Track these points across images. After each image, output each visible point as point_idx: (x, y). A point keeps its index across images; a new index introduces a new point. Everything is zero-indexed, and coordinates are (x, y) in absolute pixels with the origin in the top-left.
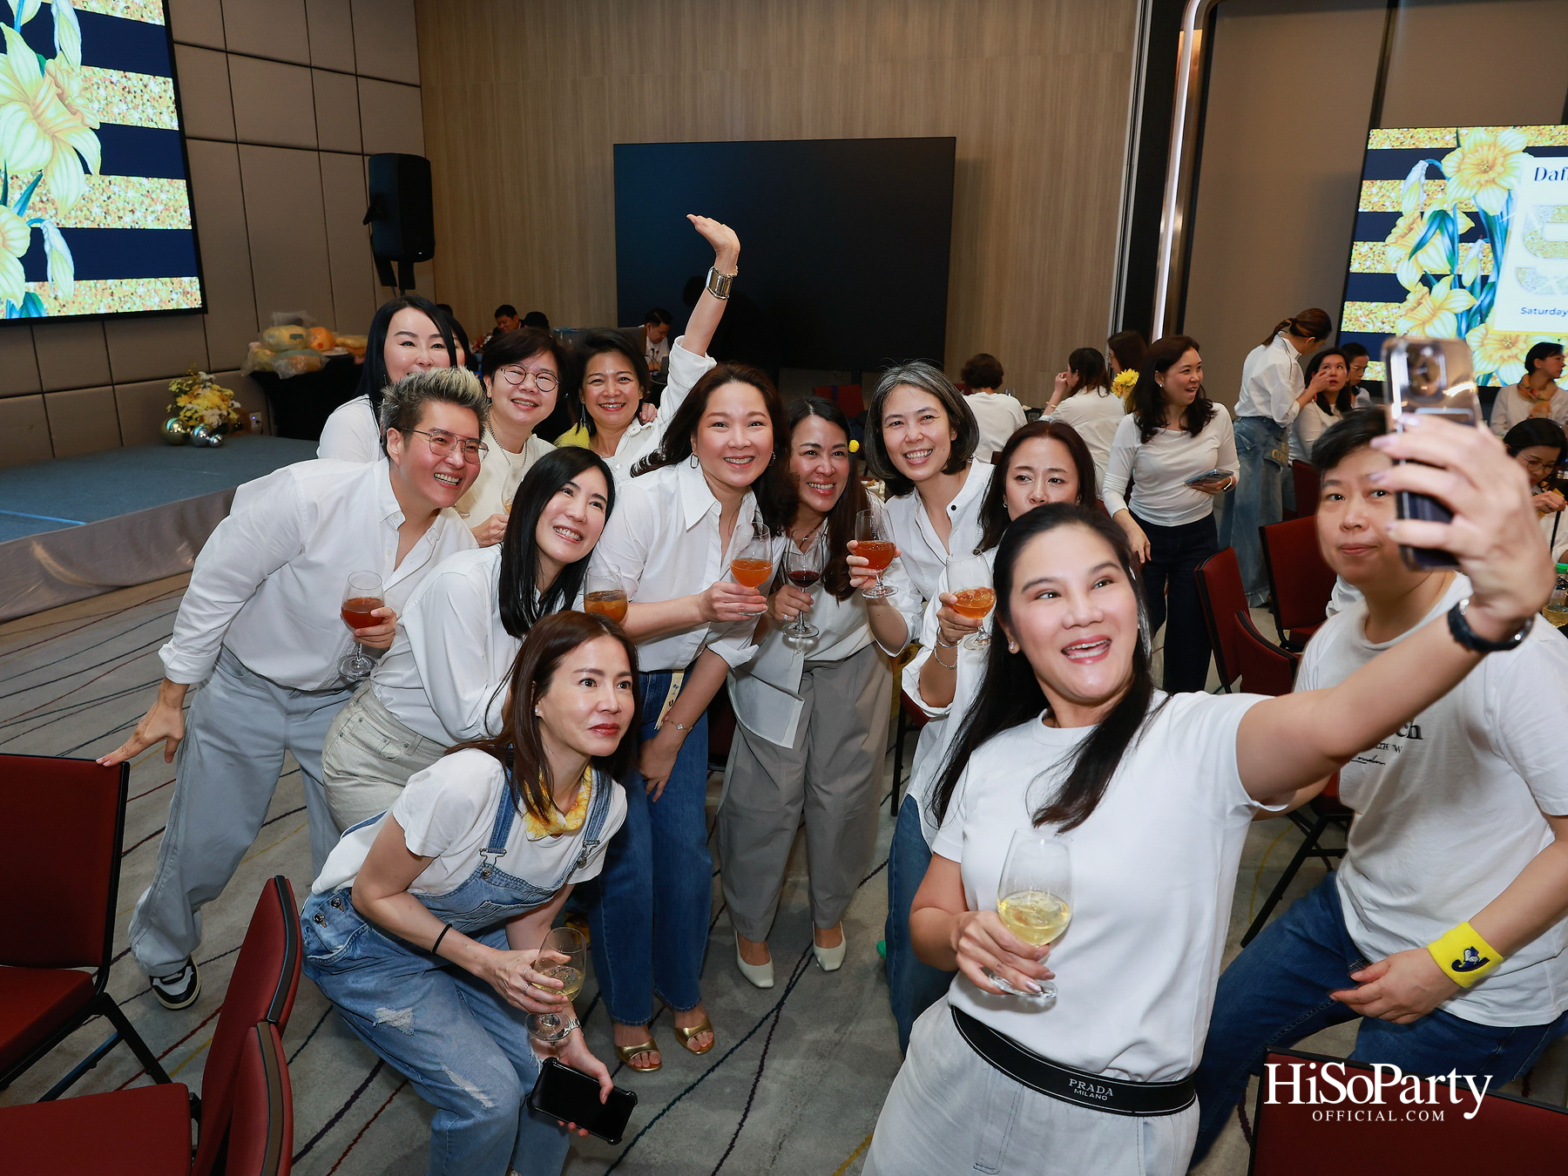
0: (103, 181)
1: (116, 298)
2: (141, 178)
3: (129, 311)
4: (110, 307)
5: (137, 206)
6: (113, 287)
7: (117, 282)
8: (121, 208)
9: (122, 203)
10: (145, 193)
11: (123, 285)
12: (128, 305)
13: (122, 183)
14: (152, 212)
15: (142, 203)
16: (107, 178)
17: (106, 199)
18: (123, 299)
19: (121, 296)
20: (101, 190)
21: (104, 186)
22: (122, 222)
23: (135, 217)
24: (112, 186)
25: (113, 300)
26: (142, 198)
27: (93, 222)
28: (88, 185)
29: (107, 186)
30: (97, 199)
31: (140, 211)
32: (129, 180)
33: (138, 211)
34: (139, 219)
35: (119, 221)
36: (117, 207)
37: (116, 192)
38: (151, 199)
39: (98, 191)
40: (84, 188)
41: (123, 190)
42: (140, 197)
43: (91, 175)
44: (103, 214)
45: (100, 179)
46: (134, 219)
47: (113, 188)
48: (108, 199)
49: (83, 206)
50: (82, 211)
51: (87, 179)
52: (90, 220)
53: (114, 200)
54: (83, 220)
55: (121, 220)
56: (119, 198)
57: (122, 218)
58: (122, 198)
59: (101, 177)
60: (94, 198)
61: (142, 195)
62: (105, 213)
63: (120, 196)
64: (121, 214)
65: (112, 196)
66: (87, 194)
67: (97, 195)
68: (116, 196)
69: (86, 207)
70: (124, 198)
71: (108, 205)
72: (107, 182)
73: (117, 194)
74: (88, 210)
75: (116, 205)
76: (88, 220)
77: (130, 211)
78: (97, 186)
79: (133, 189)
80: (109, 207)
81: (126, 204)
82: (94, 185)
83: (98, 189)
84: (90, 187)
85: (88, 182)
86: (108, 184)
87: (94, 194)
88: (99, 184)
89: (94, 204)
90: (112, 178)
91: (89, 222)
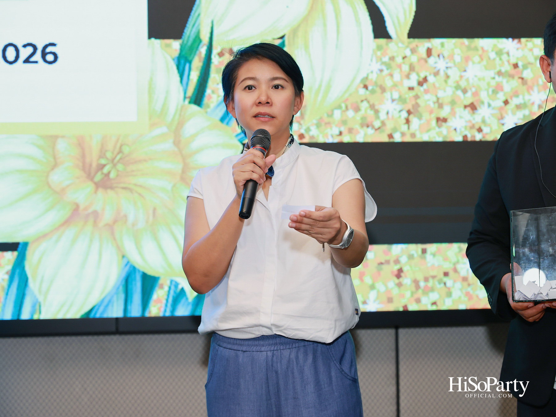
0: (413, 51)
1: (407, 281)
2: (504, 40)
3: (434, 308)
4: (390, 300)
5: (483, 96)
6: (404, 259)
7: (415, 249)
8: (446, 100)
9: (450, 91)
10: (506, 68)
11: (428, 256)
12: (434, 296)
13: (457, 51)
14: (518, 107)
15: (499, 88)
16: (423, 44)
17: (414, 84)
18: (422, 284)
19: (420, 277)
20: (406, 68)
22: (444, 130)
23: (477, 118)
24: (431, 60)
25: (399, 285)
26: (498, 79)
27: (378, 131)
28: (379, 59)
29: (420, 60)
30: (395, 86)
31: (489, 105)
32: (473, 45)
33: (486, 105)
34: (484, 121)
35: (439, 127)
36: (438, 99)
37: (438, 71)
38: (520, 80)
39: (398, 70)
40: (370, 65)
41: (455, 66)
42: (494, 78)
43: (389, 40)
44: (404, 114)
45: (407, 47)
46: (474, 122)
47: (436, 63)
48: (420, 84)
49: (362, 101)
50: (357, 109)
51: (379, 48)
52: (373, 127)
53: (434, 85)
54: (357, 127)
55: (444, 124)
56: (446, 82)
57: (445, 120)
58: (451, 82)
59: (409, 43)
60: (388, 83)
61: (500, 73)
62: (409, 112)
63: (448, 77)
64: (443, 114)
65: (429, 78)
66: (373, 77)
67: (397, 77)
68: (438, 77)
69: (368, 102)
70: (457, 82)
71: (417, 97)
72: (422, 51)
73: (442, 73)
74: (372, 107)
75: (436, 96)
76: (368, 126)
77: (465, 107)
78: (399, 60)
79: (479, 63)
80: (419, 101)
81: (459, 93)
82: (392, 59)
83: (400, 66)
84: (383, 63)
85: (379, 53)
86: (424, 55)
87: (391, 75)
88: (404, 56)
89: (387, 95)
90: (436, 43)
91: (370, 131)
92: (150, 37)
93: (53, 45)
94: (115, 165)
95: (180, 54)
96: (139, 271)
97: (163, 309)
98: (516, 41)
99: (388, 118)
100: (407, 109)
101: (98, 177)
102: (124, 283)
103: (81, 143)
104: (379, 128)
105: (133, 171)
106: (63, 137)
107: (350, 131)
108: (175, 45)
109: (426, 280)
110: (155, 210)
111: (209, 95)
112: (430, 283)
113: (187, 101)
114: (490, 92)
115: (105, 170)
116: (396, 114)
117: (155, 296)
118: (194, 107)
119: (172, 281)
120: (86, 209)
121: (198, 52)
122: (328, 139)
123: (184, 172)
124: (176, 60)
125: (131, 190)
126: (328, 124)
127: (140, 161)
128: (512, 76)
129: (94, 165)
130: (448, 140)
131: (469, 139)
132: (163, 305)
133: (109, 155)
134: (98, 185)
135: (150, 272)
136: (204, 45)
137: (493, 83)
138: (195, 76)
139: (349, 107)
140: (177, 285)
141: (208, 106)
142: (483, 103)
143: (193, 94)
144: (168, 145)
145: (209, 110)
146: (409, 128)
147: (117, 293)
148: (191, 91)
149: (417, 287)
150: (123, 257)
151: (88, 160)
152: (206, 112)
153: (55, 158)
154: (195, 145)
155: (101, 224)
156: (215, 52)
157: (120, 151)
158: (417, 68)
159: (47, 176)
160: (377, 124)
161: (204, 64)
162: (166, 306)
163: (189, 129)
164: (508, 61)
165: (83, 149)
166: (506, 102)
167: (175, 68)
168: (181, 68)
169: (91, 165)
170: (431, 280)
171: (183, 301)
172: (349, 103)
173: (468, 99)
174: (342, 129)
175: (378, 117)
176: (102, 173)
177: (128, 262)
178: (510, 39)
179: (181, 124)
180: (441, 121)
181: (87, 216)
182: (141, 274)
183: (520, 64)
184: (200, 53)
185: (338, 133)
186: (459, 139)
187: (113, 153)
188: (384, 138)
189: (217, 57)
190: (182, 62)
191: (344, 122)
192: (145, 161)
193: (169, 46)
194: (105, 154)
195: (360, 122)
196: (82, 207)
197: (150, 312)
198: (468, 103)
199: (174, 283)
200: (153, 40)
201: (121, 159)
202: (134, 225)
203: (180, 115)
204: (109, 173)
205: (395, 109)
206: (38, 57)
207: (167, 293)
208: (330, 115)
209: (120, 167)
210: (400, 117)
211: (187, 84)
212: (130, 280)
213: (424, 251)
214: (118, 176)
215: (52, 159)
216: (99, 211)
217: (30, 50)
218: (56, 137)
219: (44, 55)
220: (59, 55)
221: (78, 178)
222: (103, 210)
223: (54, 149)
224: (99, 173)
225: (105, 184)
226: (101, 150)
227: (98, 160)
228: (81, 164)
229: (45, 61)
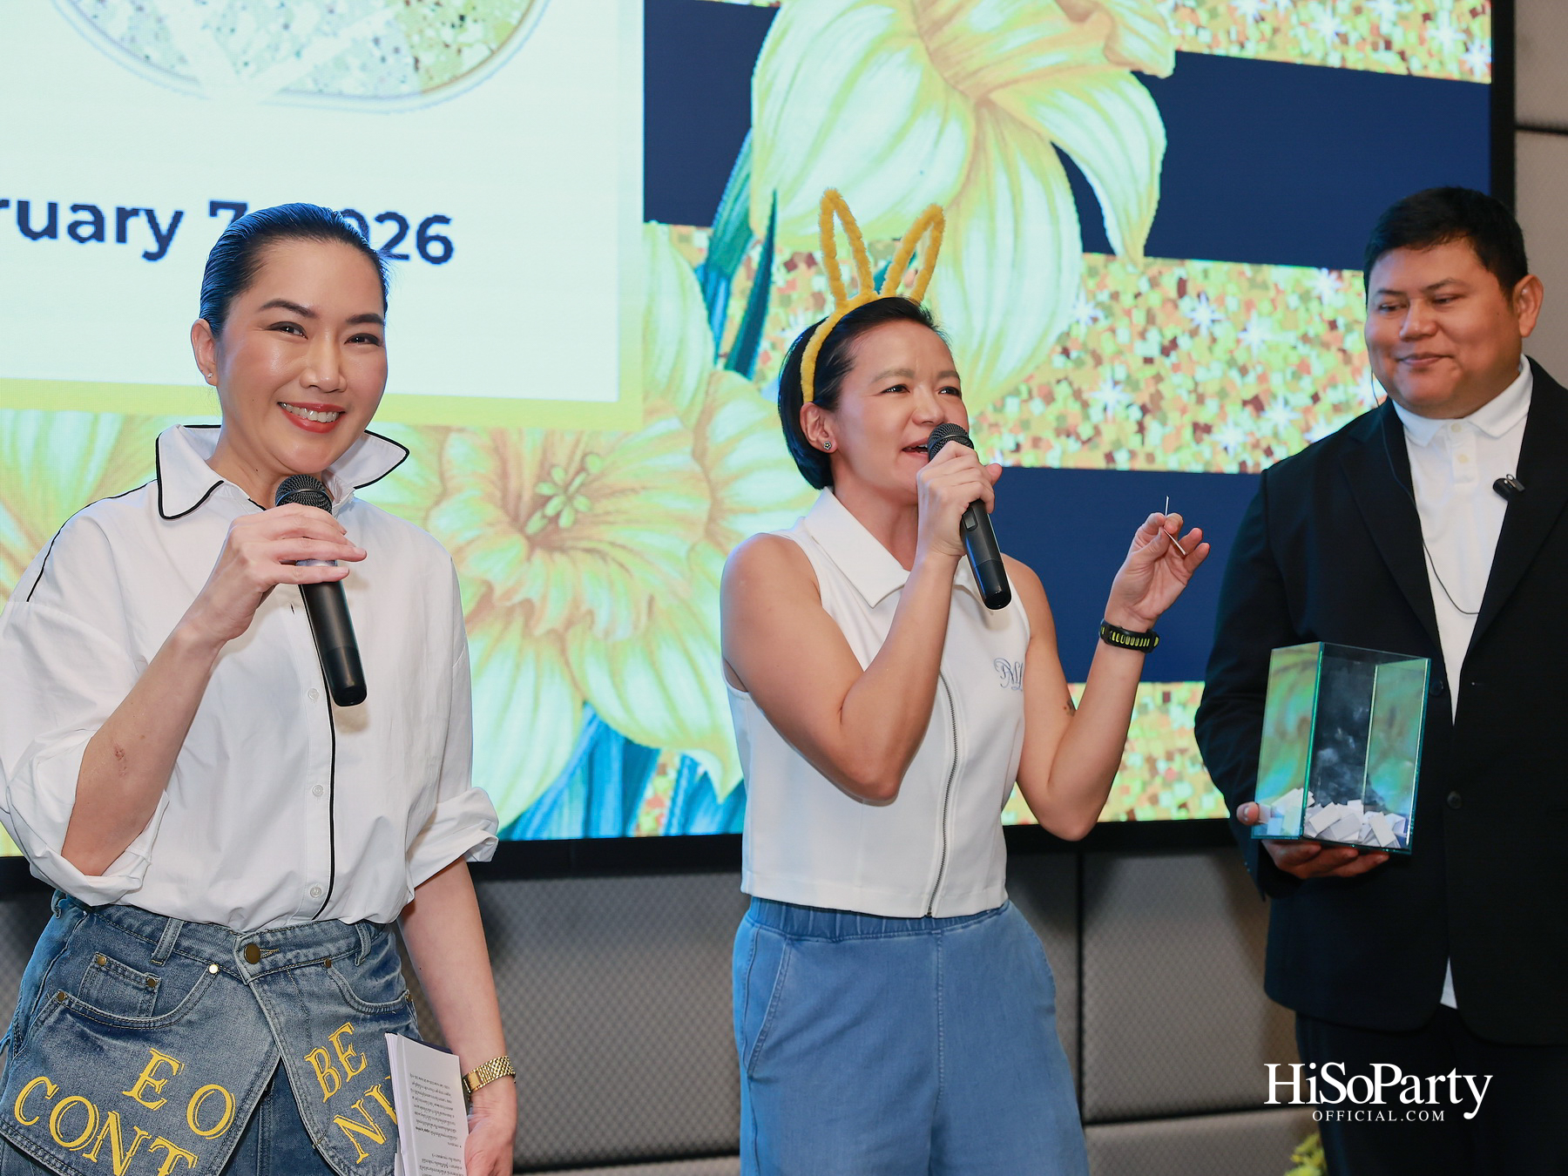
0: (1154, 283)
2: (1313, 271)
3: (1182, 815)
5: (1277, 383)
8: (1210, 387)
9: (1217, 369)
10: (1318, 329)
11: (1174, 707)
13: (1232, 288)
15: (1303, 368)
16: (1172, 270)
17: (1154, 352)
18: (1162, 766)
19: (1158, 751)
20: (1139, 318)
21: (1154, 299)
22: (1206, 449)
24: (1186, 304)
26: (1304, 349)
27: (1087, 446)
28: (1091, 295)
29: (1166, 301)
30: (1119, 354)
31: (1286, 403)
32: (1259, 278)
33: (1281, 401)
34: (1276, 435)
35: (1198, 441)
36: (1196, 384)
37: (1198, 327)
38: (1340, 355)
39: (1126, 320)
40: (1074, 307)
41: (1228, 319)
42: (1295, 347)
43: (1111, 257)
44: (1136, 413)
45: (1143, 273)
46: (1258, 435)
47: (1193, 310)
48: (1166, 351)
49: (1059, 382)
50: (1049, 398)
51: (1092, 272)
52: (1078, 437)
53: (1189, 355)
54: (1048, 435)
55: (1205, 436)
56: (1210, 349)
57: (1207, 429)
58: (1220, 350)
59: (1147, 266)
60: (1107, 347)
61: (1305, 339)
62: (1144, 410)
63: (1214, 340)
64: (1206, 415)
65: (1180, 341)
66: (1080, 332)
67: (1123, 335)
68: (1197, 340)
69: (1071, 384)
70: (1231, 352)
71: (1158, 378)
72: (1169, 285)
73: (1204, 331)
74: (1077, 394)
75: (1193, 378)
76: (1068, 436)
77: (1245, 403)
78: (1127, 300)
79: (1270, 314)
80: (1162, 387)
81: (1234, 374)
82: (1115, 296)
83: (1128, 313)
84: (1099, 305)
85: (1091, 283)
86: (1173, 293)
87: (1113, 330)
88: (1136, 291)
89: (1105, 371)
90: (1194, 269)
91: (1072, 445)
92: (647, 219)
93: (443, 220)
94: (570, 499)
95: (708, 259)
96: (617, 734)
97: (664, 821)
98: (1334, 275)
99: (1106, 420)
100: (1140, 402)
101: (535, 524)
102: (585, 759)
103: (499, 447)
104: (1089, 440)
105: (608, 513)
106: (461, 430)
107: (1036, 442)
108: (700, 238)
109: (1170, 757)
110: (651, 602)
111: (766, 353)
112: (1176, 765)
113: (722, 362)
114: (1289, 376)
115: (550, 510)
116: (1120, 413)
117: (649, 793)
118: (735, 377)
119: (684, 758)
120: (508, 594)
121: (744, 257)
122: (994, 458)
123: (712, 519)
124: (701, 272)
125: (603, 556)
126: (995, 426)
127: (623, 492)
128: (1326, 345)
129: (527, 496)
130: (1213, 469)
131: (1250, 469)
132: (666, 811)
133: (558, 475)
134: (534, 543)
135: (640, 739)
136: (758, 242)
137: (1294, 359)
138: (737, 309)
139: (1035, 392)
140: (694, 765)
141: (763, 378)
142: (1275, 397)
143: (733, 349)
144: (680, 458)
145: (764, 385)
146: (1143, 443)
147: (570, 785)
148: (729, 342)
149: (1153, 770)
150: (585, 703)
151: (513, 484)
152: (760, 390)
153: (442, 476)
154: (736, 460)
155: (540, 630)
156: (779, 259)
157: (582, 469)
158: (1160, 318)
159: (426, 519)
160: (1086, 431)
161: (755, 285)
162: (672, 813)
163: (725, 424)
164: (1321, 315)
165: (504, 462)
166: (1316, 398)
167: (697, 288)
168: (710, 291)
169: (519, 497)
170: (1178, 758)
171: (706, 802)
172: (1034, 384)
173: (1249, 388)
174: (1022, 438)
175: (1087, 417)
176: (544, 516)
177: (595, 716)
178: (1325, 271)
179: (707, 414)
180: (1202, 430)
181: (510, 612)
182: (622, 742)
183: (1341, 322)
184: (749, 259)
185: (1013, 446)
186: (1232, 468)
187: (566, 471)
188: (1096, 462)
189: (783, 270)
190: (713, 276)
191: (1024, 424)
192: (634, 491)
193: (685, 239)
194: (549, 474)
195: (1054, 424)
196: (498, 591)
197: (638, 827)
198: (1248, 396)
199: (688, 762)
200: (654, 223)
201: (582, 485)
202: (607, 634)
203: (707, 393)
204: (558, 515)
205: (1119, 402)
206: (408, 245)
207: (673, 784)
208: (999, 407)
209: (581, 503)
210: (1127, 418)
211: (722, 325)
212: (597, 756)
213: (1167, 697)
214: (576, 522)
215: (435, 480)
216: (536, 599)
217: (392, 228)
218: (446, 430)
219: (423, 241)
220: (455, 244)
221: (491, 525)
222: (544, 598)
223: (440, 457)
224: (537, 516)
225: (548, 541)
226: (542, 464)
227: (535, 485)
228: (498, 494)
229: (425, 256)
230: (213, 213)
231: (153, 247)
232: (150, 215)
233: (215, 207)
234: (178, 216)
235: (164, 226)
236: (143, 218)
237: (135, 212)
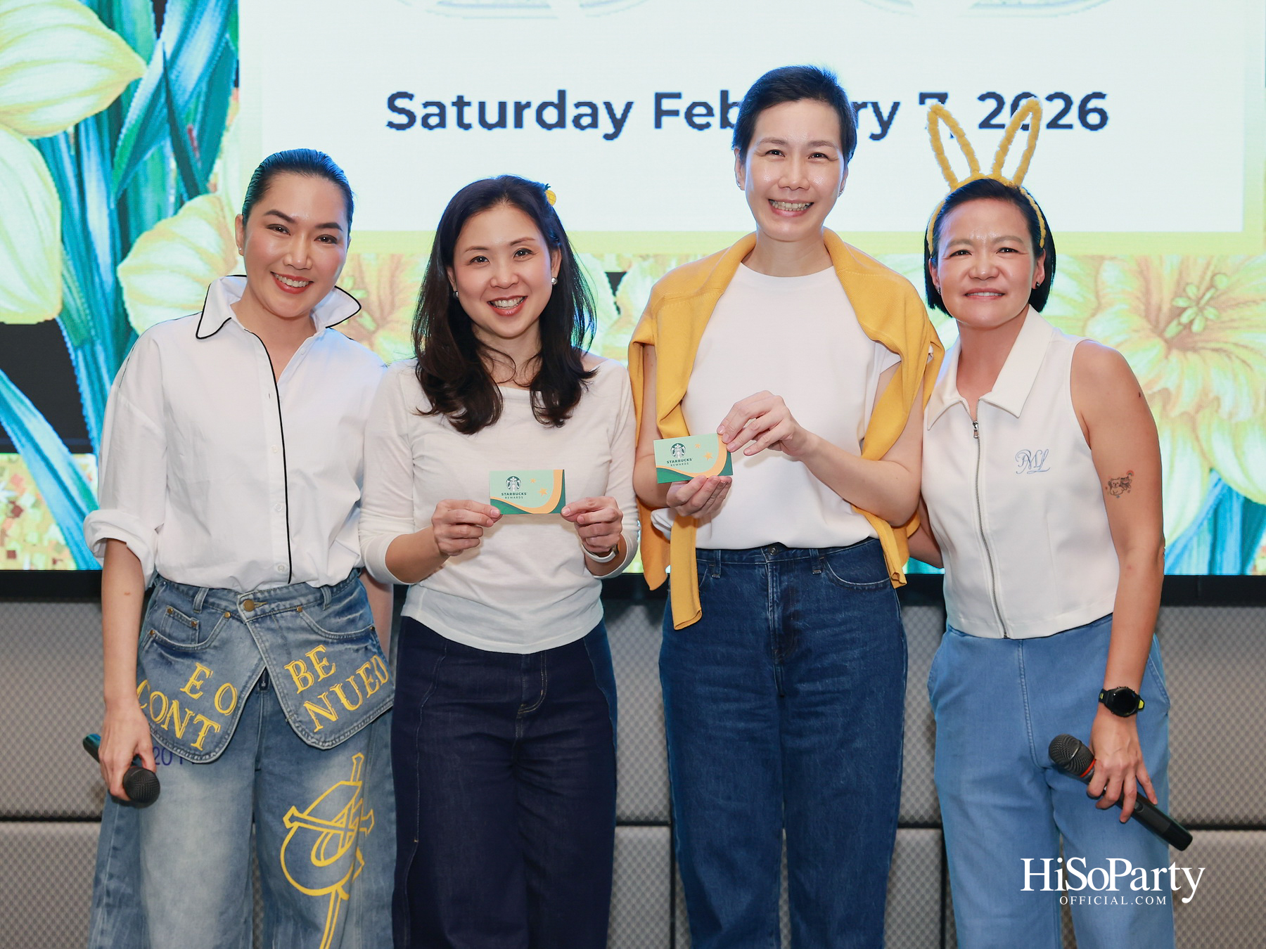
93: (1100, 96)
94: (1201, 310)
96: (1238, 495)
101: (1172, 330)
102: (1211, 514)
103: (1143, 271)
105: (1233, 320)
106: (1113, 258)
115: (1185, 318)
120: (1150, 385)
125: (1228, 354)
127: (1246, 303)
129: (1166, 308)
133: (1192, 291)
134: (1170, 345)
135: (1258, 498)
147: (1198, 533)
150: (1211, 470)
151: (1155, 300)
153: (1097, 296)
155: (1176, 412)
157: (1212, 286)
159: (1084, 327)
165: (1147, 281)
169: (1160, 309)
176: (1180, 324)
177: (1219, 480)
182: (1241, 500)
187: (1198, 288)
192: (1255, 302)
194: (1184, 290)
197: (1255, 568)
201: (1212, 299)
202: (1231, 415)
204: (1191, 323)
206: (1072, 117)
209: (1211, 313)
212: (1221, 511)
214: (1206, 328)
215: (1092, 297)
216: (1172, 389)
217: (1059, 104)
218: (1102, 259)
219: (1083, 113)
220: (1109, 114)
221: (1136, 331)
222: (1179, 387)
223: (1096, 281)
224: (1174, 323)
225: (1184, 342)
226: (1178, 283)
227: (1173, 299)
228: (1142, 307)
229: (1085, 124)
230: (922, 102)
231: (878, 130)
232: (875, 106)
233: (923, 98)
234: (896, 106)
235: (885, 115)
236: (870, 109)
237: (864, 105)
